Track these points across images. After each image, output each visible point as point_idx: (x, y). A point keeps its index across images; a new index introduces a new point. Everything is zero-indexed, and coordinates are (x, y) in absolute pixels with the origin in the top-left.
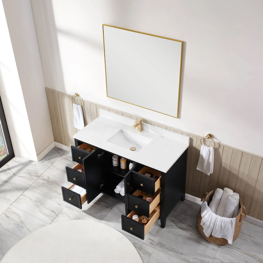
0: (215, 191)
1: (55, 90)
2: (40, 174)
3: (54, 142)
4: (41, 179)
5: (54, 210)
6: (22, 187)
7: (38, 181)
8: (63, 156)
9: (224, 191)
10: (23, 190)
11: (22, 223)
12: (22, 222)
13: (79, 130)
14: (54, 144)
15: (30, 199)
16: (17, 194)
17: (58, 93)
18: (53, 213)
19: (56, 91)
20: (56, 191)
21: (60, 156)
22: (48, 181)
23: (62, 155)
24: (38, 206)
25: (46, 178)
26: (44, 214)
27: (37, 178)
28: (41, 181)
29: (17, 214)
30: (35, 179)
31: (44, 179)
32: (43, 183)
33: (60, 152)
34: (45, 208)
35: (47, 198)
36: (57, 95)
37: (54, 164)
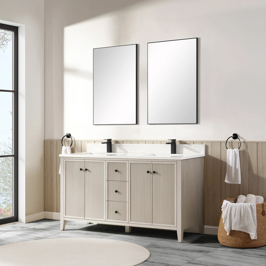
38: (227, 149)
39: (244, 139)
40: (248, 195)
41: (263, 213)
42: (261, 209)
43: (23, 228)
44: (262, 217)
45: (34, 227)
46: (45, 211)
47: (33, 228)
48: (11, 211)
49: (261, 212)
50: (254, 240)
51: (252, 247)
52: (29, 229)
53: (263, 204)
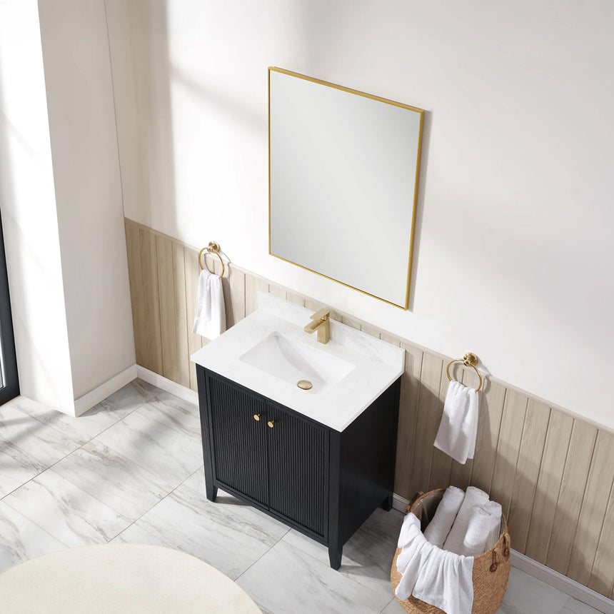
0: (444, 491)
1: (151, 228)
2: (86, 438)
3: (136, 366)
4: (87, 451)
5: (104, 528)
6: (36, 463)
7: (79, 453)
8: (152, 403)
9: (465, 495)
10: (37, 469)
11: (18, 546)
12: (19, 543)
13: (208, 341)
14: (136, 371)
15: (51, 493)
16: (23, 476)
17: (158, 236)
18: (98, 534)
19: (151, 231)
20: (119, 484)
21: (147, 402)
22: (103, 457)
23: (151, 401)
24: (65, 512)
25: (100, 448)
26: (76, 533)
27: (79, 446)
28: (86, 455)
29: (10, 523)
30: (74, 448)
31: (93, 451)
32: (90, 460)
33: (147, 392)
34: (83, 518)
35: (93, 496)
36: (153, 241)
37: (129, 419)
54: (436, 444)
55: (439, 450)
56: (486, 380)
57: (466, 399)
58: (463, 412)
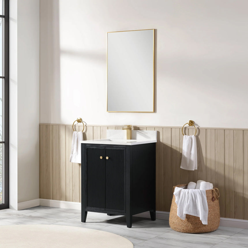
38: (184, 135)
39: (198, 126)
40: (198, 181)
41: (213, 199)
42: (211, 195)
43: (19, 215)
44: (212, 203)
45: (30, 215)
46: (40, 198)
47: (28, 216)
48: (1, 198)
49: (211, 198)
50: (205, 225)
51: (203, 232)
52: (25, 217)
53: (212, 191)
54: (181, 167)
55: (182, 169)
56: (198, 129)
57: (191, 140)
58: (190, 147)
